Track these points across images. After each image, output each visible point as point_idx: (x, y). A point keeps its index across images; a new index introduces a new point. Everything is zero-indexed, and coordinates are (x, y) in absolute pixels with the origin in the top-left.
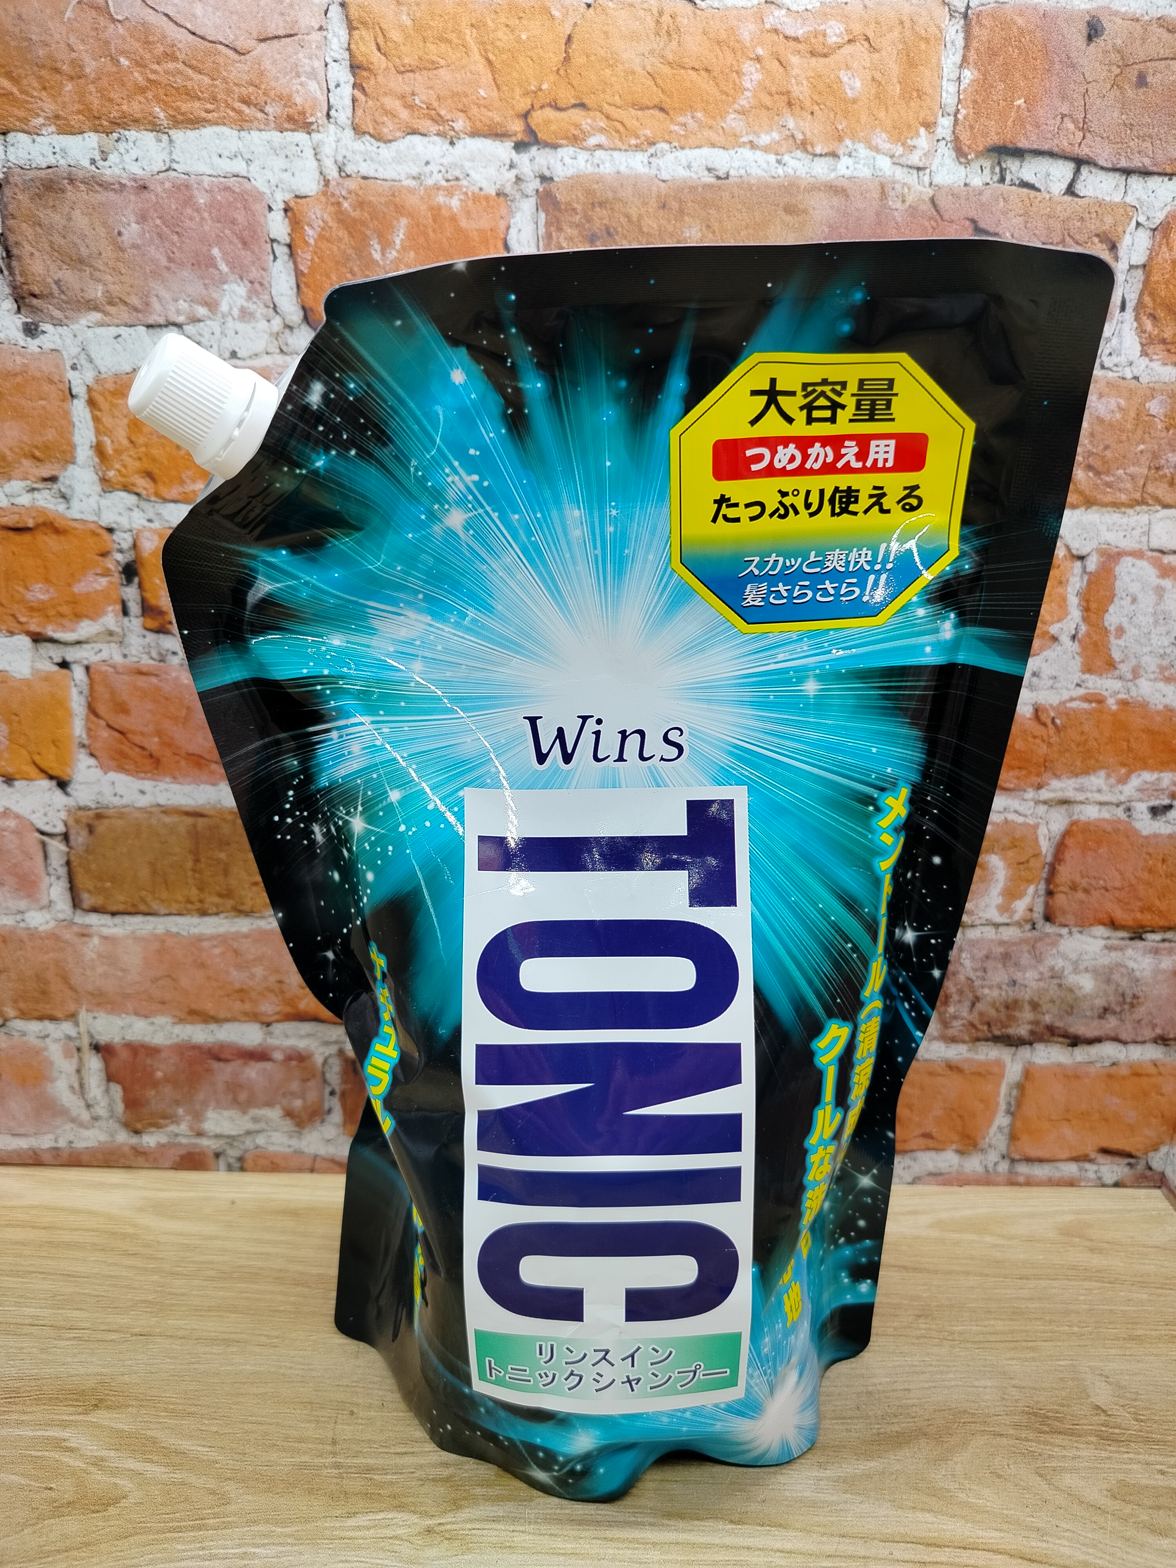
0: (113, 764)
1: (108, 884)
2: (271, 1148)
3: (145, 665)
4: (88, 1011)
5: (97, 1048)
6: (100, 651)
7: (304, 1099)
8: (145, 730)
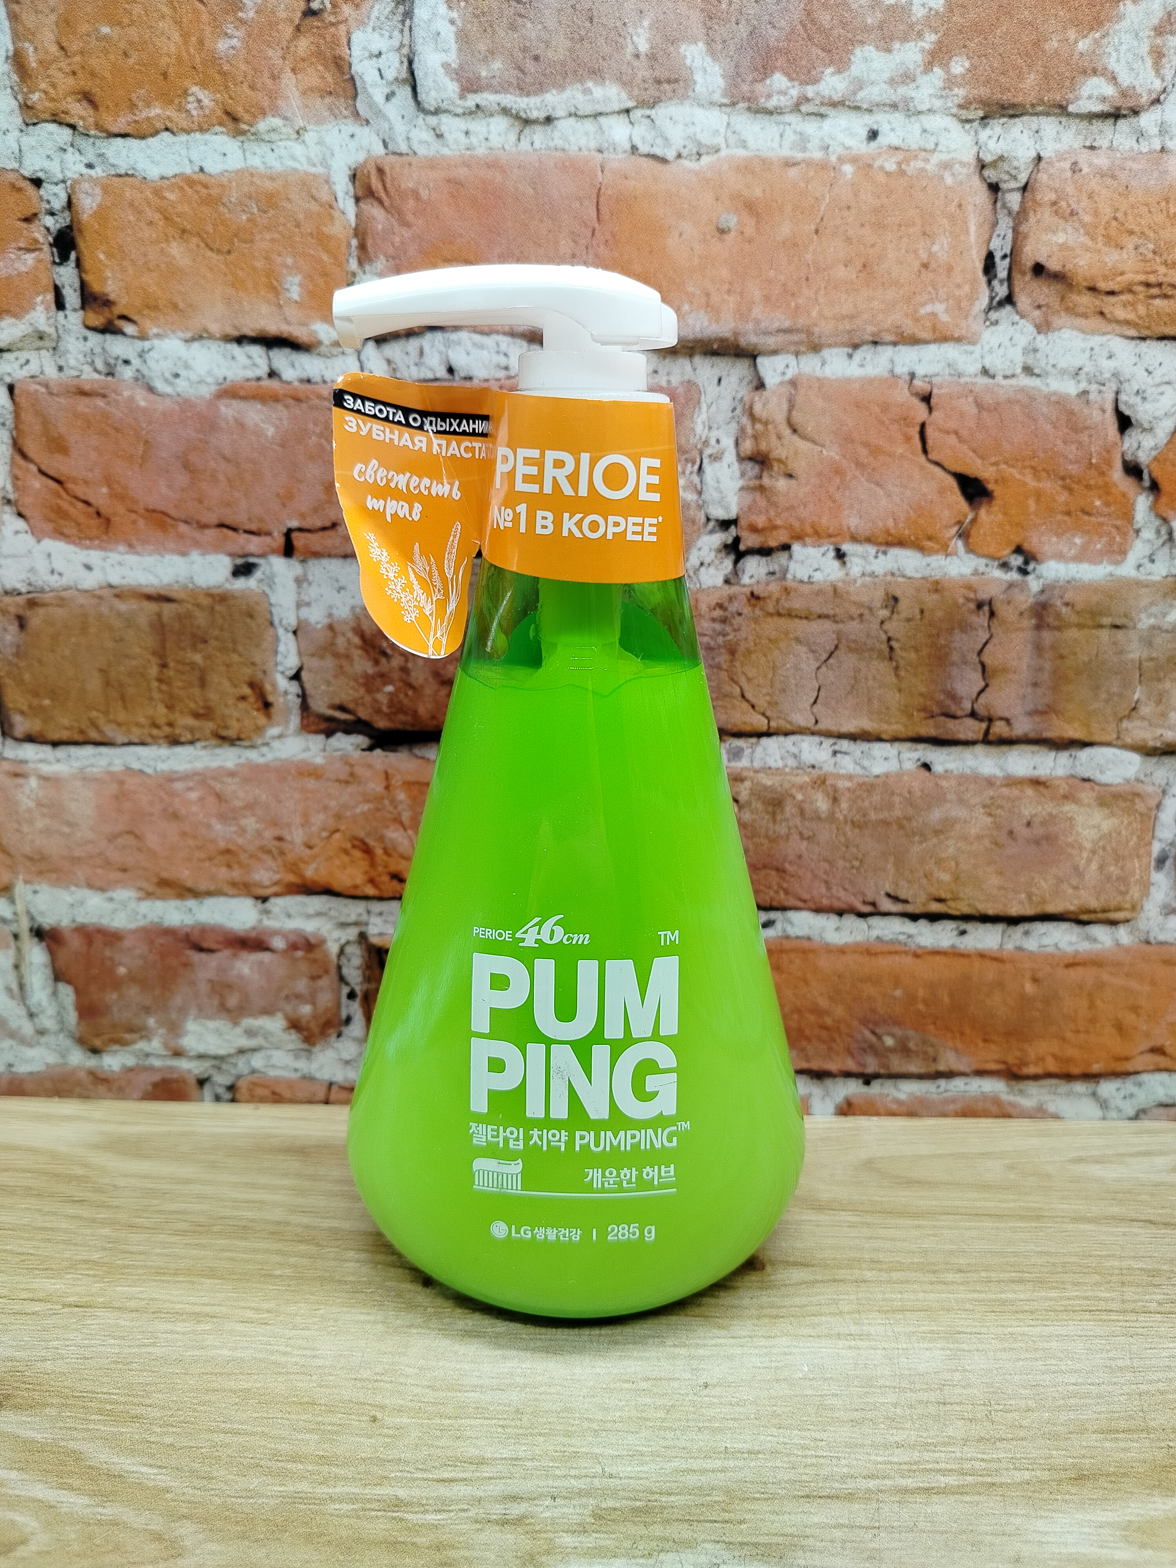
0: (48, 527)
1: (47, 702)
2: (272, 1073)
3: (87, 381)
4: (26, 882)
5: (39, 933)
6: (28, 362)
7: (314, 1004)
8: (90, 475)
